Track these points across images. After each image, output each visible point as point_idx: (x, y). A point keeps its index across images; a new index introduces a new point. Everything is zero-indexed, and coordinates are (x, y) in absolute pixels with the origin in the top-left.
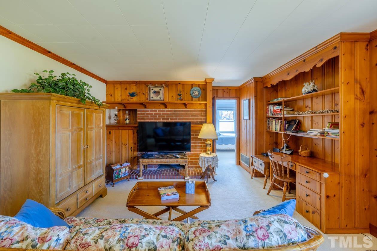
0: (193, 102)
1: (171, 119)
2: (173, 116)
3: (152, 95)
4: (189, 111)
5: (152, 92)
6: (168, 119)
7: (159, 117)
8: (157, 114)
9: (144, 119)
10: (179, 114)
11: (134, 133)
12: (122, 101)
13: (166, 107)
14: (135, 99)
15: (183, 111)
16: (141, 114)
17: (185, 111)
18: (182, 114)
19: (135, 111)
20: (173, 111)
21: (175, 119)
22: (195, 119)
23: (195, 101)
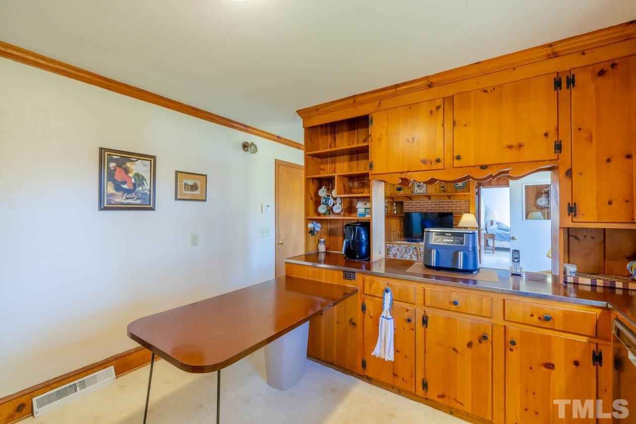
0: (456, 194)
1: (435, 210)
2: (436, 207)
3: (416, 189)
4: (452, 202)
5: (416, 186)
6: (432, 210)
7: (423, 207)
8: (421, 205)
9: (409, 210)
10: (443, 205)
11: (401, 222)
12: (390, 195)
13: (430, 199)
14: (401, 192)
15: (446, 202)
16: (407, 205)
17: (449, 202)
18: (445, 205)
19: (402, 203)
20: (436, 202)
21: (438, 210)
22: (460, 210)
23: (459, 192)
